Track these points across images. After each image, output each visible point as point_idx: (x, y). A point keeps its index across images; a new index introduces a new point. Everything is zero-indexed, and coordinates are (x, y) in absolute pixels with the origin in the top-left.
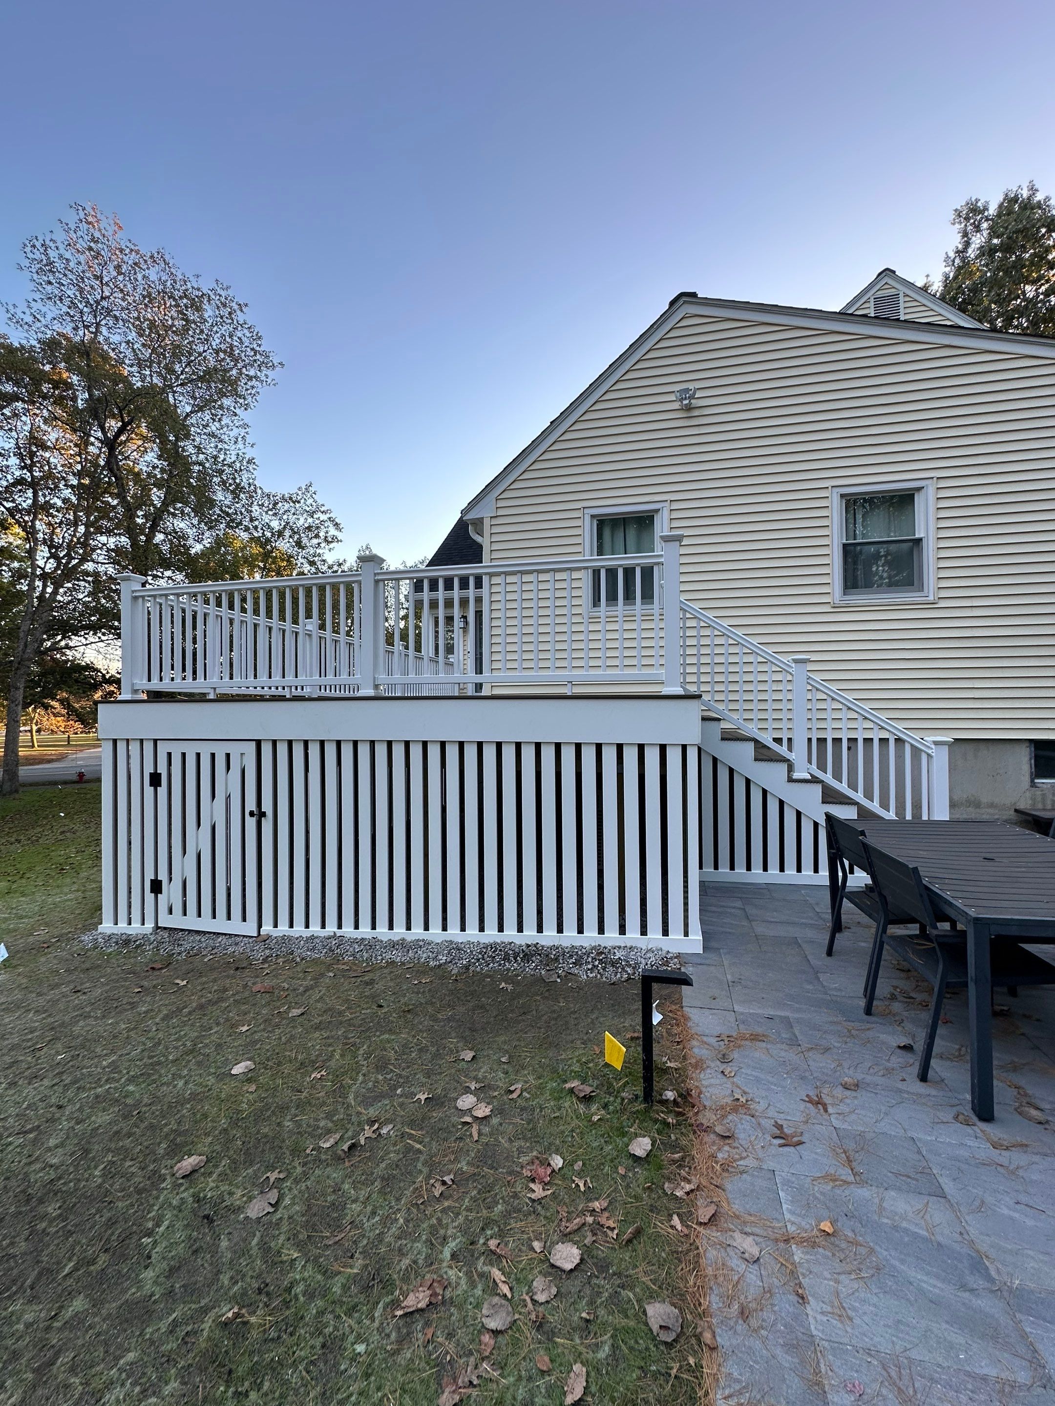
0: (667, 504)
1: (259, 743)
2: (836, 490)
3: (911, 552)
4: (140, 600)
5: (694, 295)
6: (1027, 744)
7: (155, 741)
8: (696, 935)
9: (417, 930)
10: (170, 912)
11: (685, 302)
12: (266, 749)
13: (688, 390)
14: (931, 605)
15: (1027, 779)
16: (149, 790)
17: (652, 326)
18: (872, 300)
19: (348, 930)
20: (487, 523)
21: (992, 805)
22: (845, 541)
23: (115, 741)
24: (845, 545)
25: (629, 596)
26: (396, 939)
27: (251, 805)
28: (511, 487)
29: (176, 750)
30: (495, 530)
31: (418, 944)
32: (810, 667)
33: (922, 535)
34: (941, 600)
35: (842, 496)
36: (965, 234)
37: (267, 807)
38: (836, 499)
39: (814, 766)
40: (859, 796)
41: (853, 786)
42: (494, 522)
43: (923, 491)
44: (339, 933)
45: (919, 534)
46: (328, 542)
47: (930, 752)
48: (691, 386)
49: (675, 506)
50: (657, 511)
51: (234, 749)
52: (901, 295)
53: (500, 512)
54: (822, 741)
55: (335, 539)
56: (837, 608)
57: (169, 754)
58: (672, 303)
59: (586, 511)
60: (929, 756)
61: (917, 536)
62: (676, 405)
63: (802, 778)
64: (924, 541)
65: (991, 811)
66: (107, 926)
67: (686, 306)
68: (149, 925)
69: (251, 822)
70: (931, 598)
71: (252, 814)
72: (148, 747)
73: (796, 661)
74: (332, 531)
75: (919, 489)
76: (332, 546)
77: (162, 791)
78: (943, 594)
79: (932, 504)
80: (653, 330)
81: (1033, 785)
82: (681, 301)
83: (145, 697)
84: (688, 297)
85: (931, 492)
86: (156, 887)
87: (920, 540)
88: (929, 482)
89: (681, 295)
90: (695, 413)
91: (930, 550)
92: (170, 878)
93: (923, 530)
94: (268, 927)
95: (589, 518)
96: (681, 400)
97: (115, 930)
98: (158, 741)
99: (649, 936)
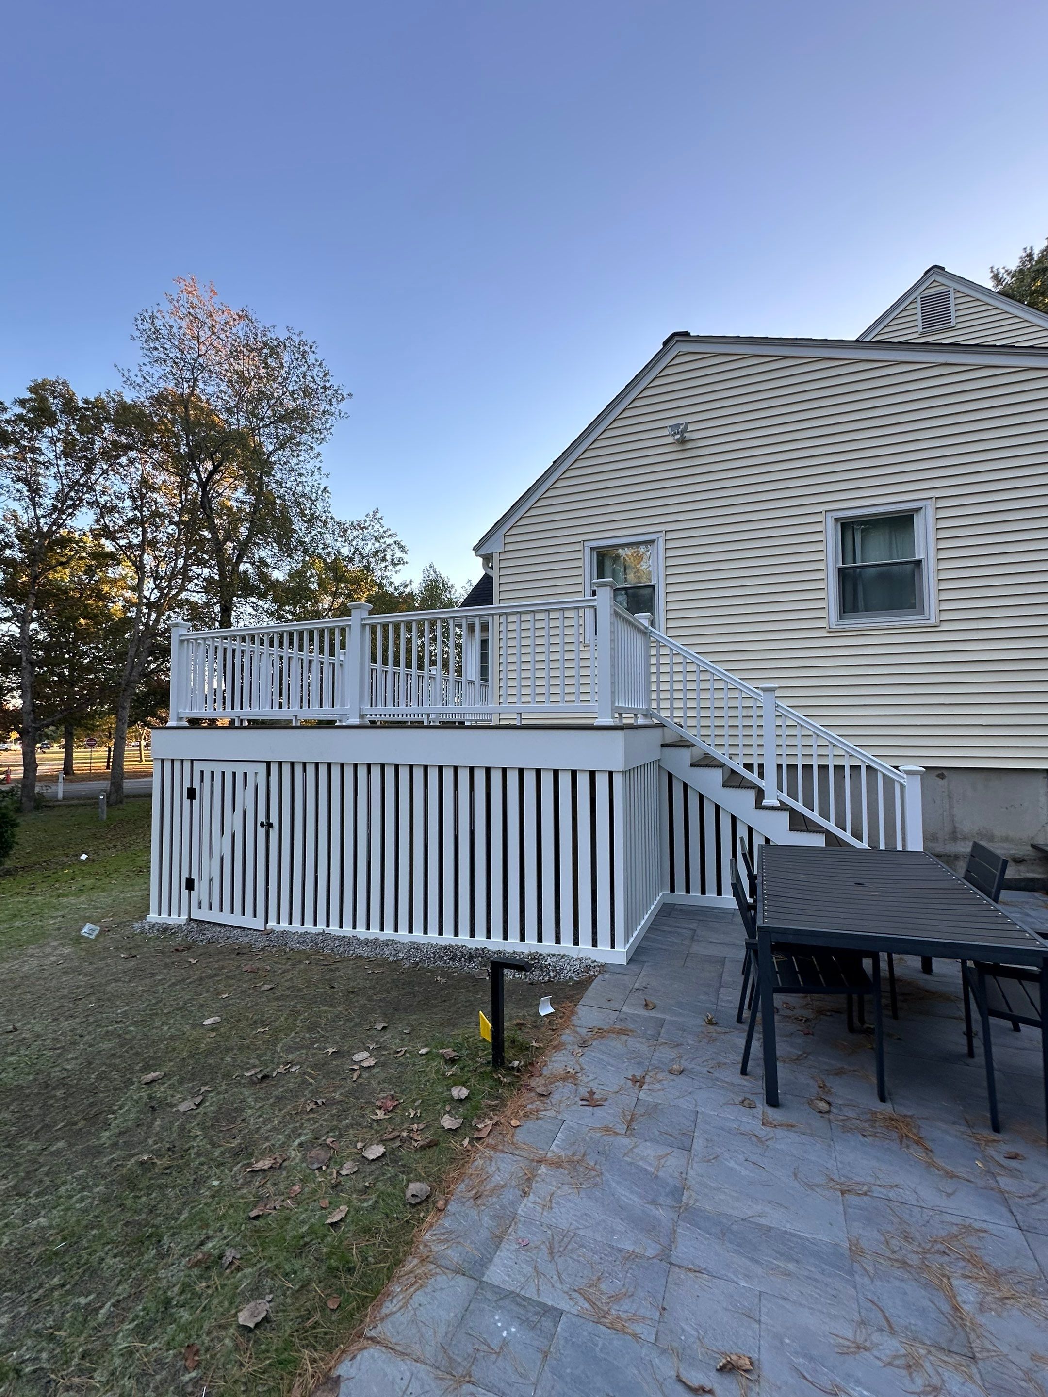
0: (662, 535)
1: (268, 764)
2: (829, 514)
3: (913, 574)
4: (186, 642)
5: (686, 334)
6: (1044, 774)
7: (192, 761)
8: (619, 950)
9: (389, 932)
10: (200, 906)
11: (678, 341)
12: (274, 769)
13: (679, 425)
14: (933, 628)
15: (1045, 812)
16: (187, 802)
17: (646, 366)
18: (919, 300)
19: (334, 927)
20: (496, 557)
21: (1006, 839)
22: (841, 565)
23: (163, 760)
24: (840, 569)
26: (371, 938)
27: (262, 818)
28: (518, 524)
29: (207, 768)
30: (503, 564)
31: (387, 944)
33: (922, 557)
34: (943, 623)
35: (836, 520)
37: (274, 819)
38: (831, 523)
39: (784, 794)
40: (831, 826)
41: (824, 813)
42: (503, 556)
43: (923, 511)
44: (327, 930)
45: (919, 554)
46: (395, 565)
47: (902, 781)
48: (684, 420)
49: (670, 536)
50: (653, 541)
51: (250, 769)
52: (951, 292)
53: (508, 548)
54: (792, 768)
55: (401, 562)
56: (831, 633)
57: (202, 772)
58: (665, 344)
59: (586, 544)
60: (902, 786)
61: (917, 558)
62: (670, 440)
63: (771, 805)
64: (924, 564)
65: (1006, 845)
66: (153, 917)
67: (679, 345)
68: (184, 917)
69: (261, 831)
70: (933, 621)
71: (262, 825)
72: (187, 765)
73: (765, 690)
74: (399, 554)
75: (918, 510)
77: (196, 803)
78: (945, 616)
79: (933, 525)
80: (648, 370)
82: (674, 341)
83: (187, 724)
84: (682, 337)
85: (930, 513)
86: (190, 885)
87: (919, 562)
88: (928, 502)
89: (674, 335)
90: (689, 446)
91: (931, 570)
92: (200, 878)
93: (923, 551)
94: (273, 923)
95: (590, 550)
96: (673, 435)
97: (159, 919)
98: (194, 761)
99: (580, 947)
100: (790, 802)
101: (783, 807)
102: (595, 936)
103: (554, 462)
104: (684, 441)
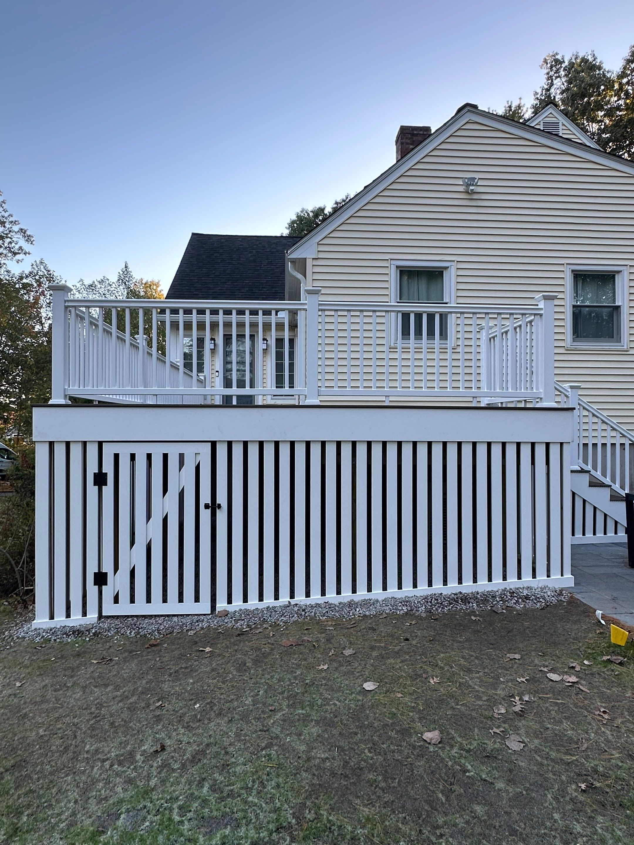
0: (454, 264)
1: (214, 444)
2: (568, 266)
3: (611, 316)
5: (475, 107)
8: (568, 575)
9: (362, 593)
10: (116, 600)
11: (469, 111)
12: (222, 451)
13: (472, 178)
14: (625, 353)
16: (92, 490)
17: (445, 124)
18: (542, 124)
19: (300, 598)
20: (309, 263)
22: (574, 303)
23: (52, 444)
24: (574, 306)
25: (431, 333)
27: (205, 498)
28: (330, 235)
29: (124, 451)
30: (316, 270)
31: (366, 603)
32: (581, 392)
33: (620, 304)
34: (631, 350)
35: (573, 271)
36: (550, 77)
37: (222, 499)
38: (569, 273)
39: (581, 461)
40: (608, 481)
41: (604, 474)
42: (315, 263)
43: (621, 273)
44: (293, 602)
45: (618, 302)
46: (15, 254)
48: (477, 176)
49: (461, 266)
50: (446, 268)
51: (188, 450)
52: (560, 124)
53: (321, 255)
54: (585, 445)
56: (569, 351)
57: (116, 455)
58: (460, 110)
59: (393, 262)
61: (617, 304)
62: (461, 189)
63: (575, 469)
64: (621, 308)
66: (41, 622)
67: (469, 113)
68: (92, 616)
69: (205, 514)
70: (625, 347)
71: (207, 506)
72: (92, 449)
73: (572, 387)
75: (618, 272)
76: (18, 257)
77: (108, 490)
78: (632, 345)
79: (626, 284)
82: (466, 110)
85: (626, 275)
86: (101, 579)
87: (619, 307)
88: (625, 268)
89: (467, 105)
90: (475, 196)
91: (625, 315)
93: (620, 301)
94: (221, 605)
95: (393, 268)
96: (468, 185)
97: (52, 624)
98: (104, 443)
99: (538, 578)
100: (585, 468)
101: (582, 471)
102: (548, 571)
103: (365, 187)
104: (473, 192)
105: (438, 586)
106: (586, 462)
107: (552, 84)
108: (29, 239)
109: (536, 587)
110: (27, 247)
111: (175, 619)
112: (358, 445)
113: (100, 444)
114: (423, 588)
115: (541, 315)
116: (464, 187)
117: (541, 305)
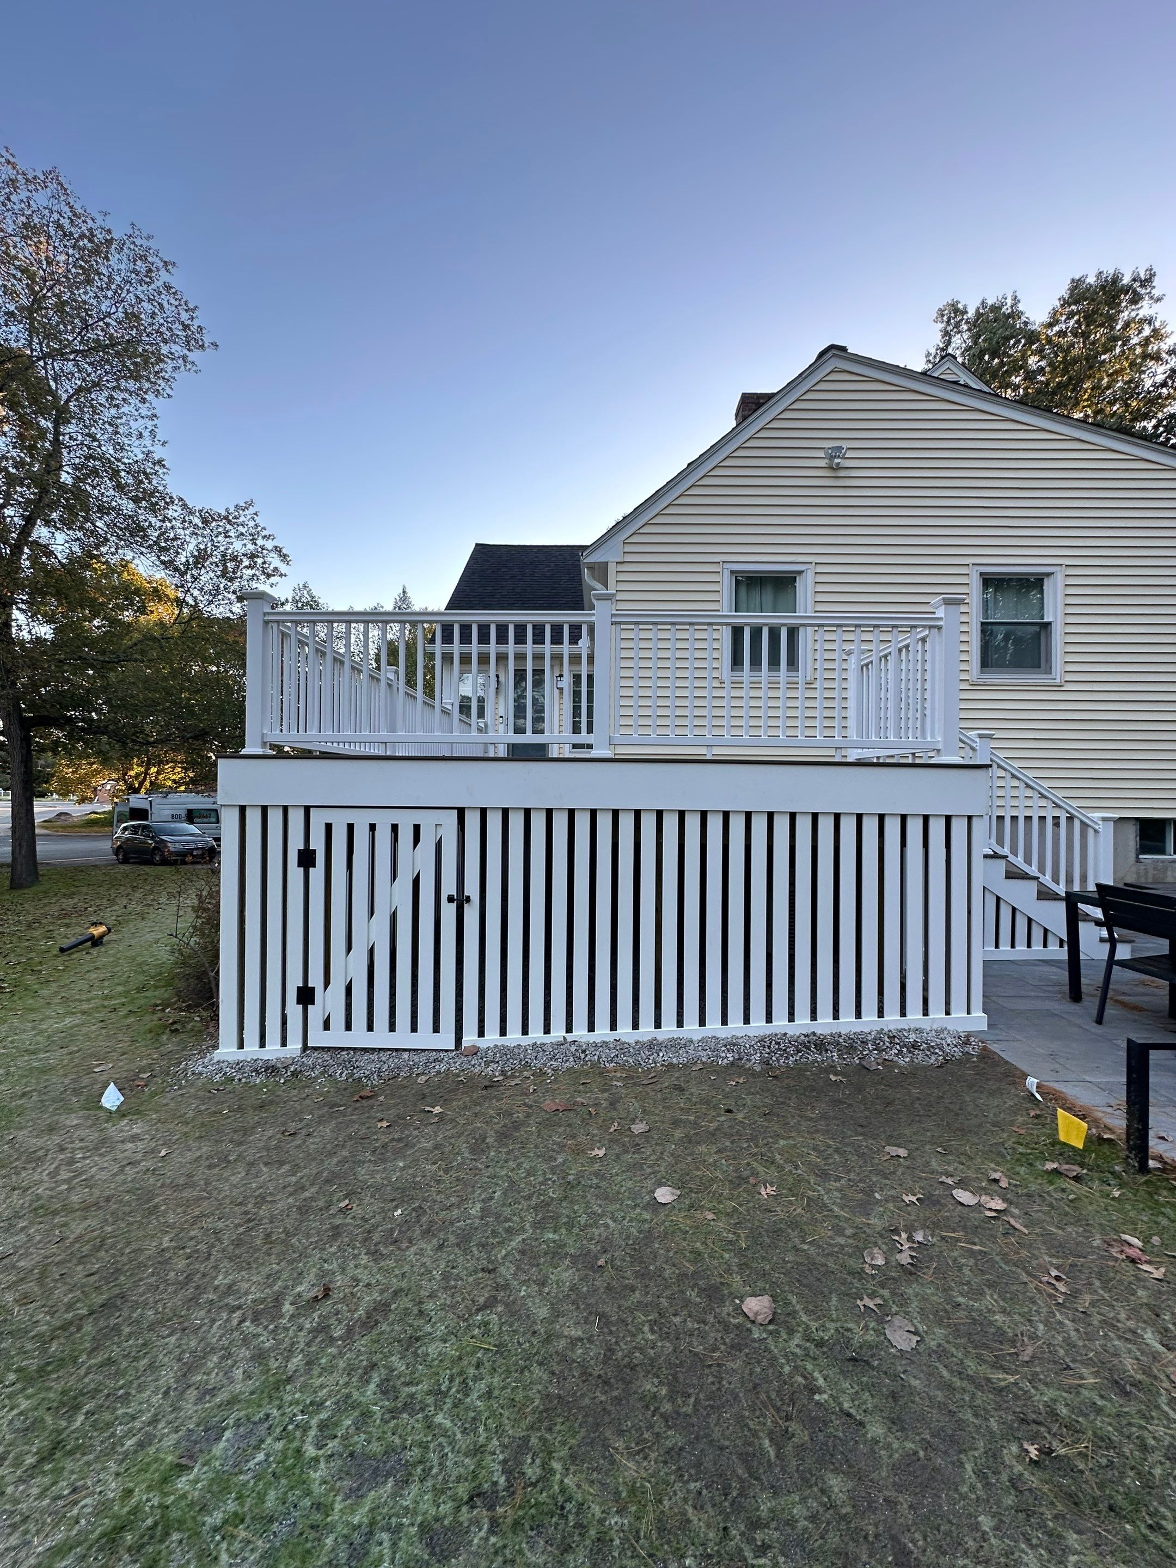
0: (811, 566)
1: (461, 812)
2: (975, 568)
3: (1038, 636)
5: (844, 349)
6: (1134, 822)
8: (978, 1013)
10: (327, 1026)
11: (834, 355)
12: (472, 822)
13: (839, 448)
14: (1058, 688)
15: (1132, 855)
16: (295, 873)
17: (800, 375)
19: (580, 1032)
20: (612, 569)
22: (983, 620)
23: (243, 809)
24: (982, 624)
25: (774, 661)
27: (449, 888)
28: (641, 531)
29: (339, 820)
30: (622, 577)
32: (995, 744)
33: (1050, 620)
34: (1067, 683)
35: (981, 574)
36: (946, 333)
37: (471, 889)
38: (975, 576)
39: (993, 841)
41: (1028, 860)
42: (621, 568)
43: (1052, 576)
45: (1048, 618)
46: (269, 576)
47: (1097, 827)
48: (845, 445)
49: (820, 569)
50: (800, 572)
51: (426, 820)
53: (629, 558)
54: (1000, 818)
55: (277, 573)
56: (975, 686)
57: (329, 826)
58: (821, 354)
59: (726, 565)
60: (1096, 831)
61: (1046, 620)
62: (823, 463)
63: (988, 854)
64: (1053, 626)
66: (227, 1051)
67: (832, 359)
68: (295, 1046)
69: (449, 911)
70: (1058, 681)
71: (451, 899)
72: (296, 816)
73: (980, 736)
74: (275, 561)
75: (1048, 575)
76: (273, 580)
77: (317, 874)
78: (1071, 677)
79: (1061, 591)
80: (800, 379)
81: (1138, 860)
82: (830, 354)
84: (835, 351)
85: (1059, 579)
86: (306, 996)
87: (1049, 624)
88: (1058, 568)
89: (832, 347)
90: (842, 473)
91: (1058, 634)
92: (327, 983)
93: (1051, 613)
94: (469, 1038)
95: (727, 573)
96: (832, 458)
97: (240, 1055)
98: (312, 809)
99: (931, 1016)
100: (1000, 851)
101: (995, 856)
102: (948, 1003)
103: (689, 465)
104: (839, 468)
105: (780, 1023)
106: (1000, 842)
107: (949, 343)
108: (284, 558)
109: (929, 1029)
110: (283, 568)
111: (405, 1055)
112: (665, 816)
113: (307, 809)
114: (758, 1025)
115: (940, 628)
116: (826, 461)
117: (940, 613)
